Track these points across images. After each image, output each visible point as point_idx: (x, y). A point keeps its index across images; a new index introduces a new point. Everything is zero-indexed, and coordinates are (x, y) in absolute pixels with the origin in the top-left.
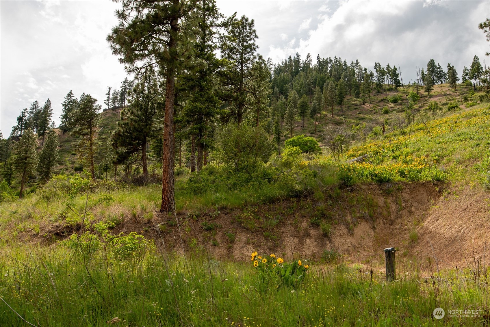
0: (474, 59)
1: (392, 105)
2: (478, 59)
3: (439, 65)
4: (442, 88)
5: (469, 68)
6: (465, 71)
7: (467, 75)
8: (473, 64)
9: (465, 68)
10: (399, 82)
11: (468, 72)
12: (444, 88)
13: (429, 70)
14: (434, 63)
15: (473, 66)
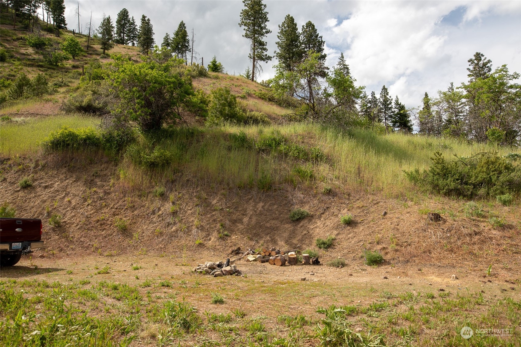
0: (180, 25)
1: (30, 50)
2: (185, 28)
3: (133, 20)
4: (129, 51)
5: (172, 36)
6: (166, 39)
7: (168, 45)
8: (177, 32)
9: (167, 35)
10: (63, 21)
11: (170, 41)
12: (132, 51)
13: (119, 22)
14: (128, 16)
15: (177, 34)
